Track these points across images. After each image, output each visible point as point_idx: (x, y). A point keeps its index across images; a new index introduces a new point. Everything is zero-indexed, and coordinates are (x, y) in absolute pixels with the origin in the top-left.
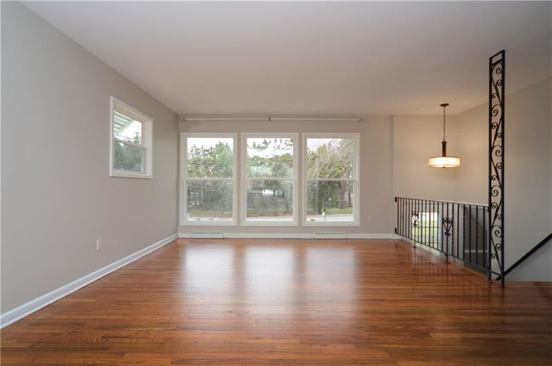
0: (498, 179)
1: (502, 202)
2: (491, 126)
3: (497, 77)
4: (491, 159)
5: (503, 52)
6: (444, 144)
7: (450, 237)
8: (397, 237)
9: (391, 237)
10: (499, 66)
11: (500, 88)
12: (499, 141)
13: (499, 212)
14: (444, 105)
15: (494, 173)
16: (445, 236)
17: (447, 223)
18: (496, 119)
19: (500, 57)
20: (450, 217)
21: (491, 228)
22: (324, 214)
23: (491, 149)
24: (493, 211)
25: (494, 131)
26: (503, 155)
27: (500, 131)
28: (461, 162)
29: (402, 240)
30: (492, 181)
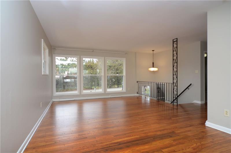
0: (176, 75)
1: (177, 81)
2: (173, 60)
3: (175, 46)
4: (173, 69)
5: (177, 39)
6: (153, 63)
7: (159, 93)
8: (138, 95)
9: (136, 95)
10: (176, 42)
11: (176, 49)
12: (176, 64)
13: (176, 85)
14: (153, 51)
15: (174, 73)
16: (158, 93)
17: (159, 89)
18: (175, 58)
19: (176, 40)
20: (159, 87)
21: (173, 90)
22: (95, 89)
23: (173, 67)
24: (174, 84)
25: (174, 61)
26: (177, 68)
27: (176, 61)
28: (158, 69)
29: (139, 96)
30: (174, 76)
